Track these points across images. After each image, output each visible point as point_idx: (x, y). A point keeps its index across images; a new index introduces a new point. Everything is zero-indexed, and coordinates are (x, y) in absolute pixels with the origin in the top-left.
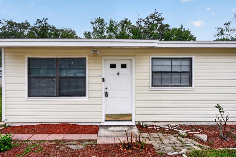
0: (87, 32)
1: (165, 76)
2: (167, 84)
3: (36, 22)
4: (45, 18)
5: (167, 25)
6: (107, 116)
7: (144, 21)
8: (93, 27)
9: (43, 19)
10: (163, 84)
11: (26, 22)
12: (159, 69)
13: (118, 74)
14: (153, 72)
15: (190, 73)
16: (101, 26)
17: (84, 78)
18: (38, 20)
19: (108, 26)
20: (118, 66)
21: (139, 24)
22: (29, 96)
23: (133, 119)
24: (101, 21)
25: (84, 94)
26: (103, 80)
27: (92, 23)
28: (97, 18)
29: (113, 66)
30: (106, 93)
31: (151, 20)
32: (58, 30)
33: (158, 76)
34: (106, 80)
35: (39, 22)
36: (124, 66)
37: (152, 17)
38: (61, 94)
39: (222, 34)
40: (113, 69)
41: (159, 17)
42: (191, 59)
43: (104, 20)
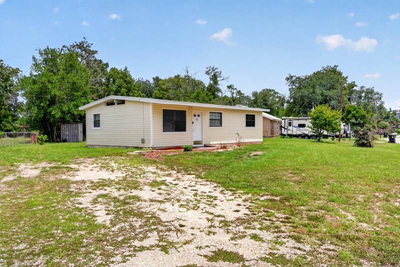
6: (194, 142)
10: (212, 125)
12: (212, 118)
13: (197, 120)
14: (210, 120)
15: (221, 120)
17: (185, 122)
20: (197, 116)
23: (203, 143)
25: (184, 130)
26: (193, 123)
29: (195, 116)
33: (212, 122)
38: (176, 130)
42: (221, 113)
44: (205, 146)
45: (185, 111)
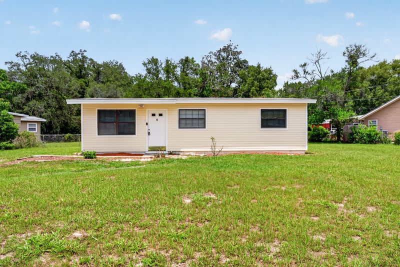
0: (139, 75)
1: (188, 121)
2: (189, 127)
3: (69, 55)
4: (83, 50)
5: (245, 62)
6: (149, 148)
7: (215, 56)
8: (145, 68)
9: (81, 51)
10: (187, 127)
11: (57, 55)
12: (184, 117)
13: (157, 120)
14: (180, 119)
15: (205, 119)
16: (154, 67)
17: (134, 123)
18: (73, 52)
19: (163, 66)
20: (157, 115)
21: (209, 59)
22: (98, 135)
23: (167, 150)
24: (154, 61)
25: (134, 134)
26: (147, 124)
27: (144, 64)
28: (150, 58)
29: (154, 115)
30: (149, 133)
31: (224, 54)
32: (99, 66)
33: (183, 122)
34: (149, 124)
35: (74, 54)
36: (161, 115)
37: (226, 49)
38: (120, 133)
39: (298, 77)
40: (154, 117)
41: (235, 50)
42: (205, 110)
43: (159, 59)
44: (171, 153)
45: (134, 110)
